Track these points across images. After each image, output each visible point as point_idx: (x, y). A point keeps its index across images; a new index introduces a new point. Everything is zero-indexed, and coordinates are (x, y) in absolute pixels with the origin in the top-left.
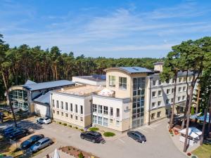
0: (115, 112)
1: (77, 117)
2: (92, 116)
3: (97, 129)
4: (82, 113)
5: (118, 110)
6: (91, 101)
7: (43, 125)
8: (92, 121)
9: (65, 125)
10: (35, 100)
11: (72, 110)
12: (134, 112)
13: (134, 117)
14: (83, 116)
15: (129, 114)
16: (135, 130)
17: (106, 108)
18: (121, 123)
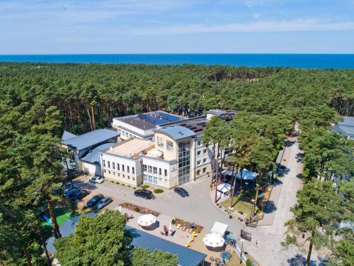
0: (163, 172)
1: (129, 177)
2: (143, 175)
3: (148, 187)
4: (134, 173)
5: (166, 171)
6: (141, 162)
7: (96, 185)
8: (143, 179)
9: (118, 183)
10: (83, 159)
11: (124, 170)
12: (180, 171)
13: (180, 175)
14: (135, 176)
15: (176, 173)
16: (181, 186)
17: (155, 169)
18: (168, 182)
